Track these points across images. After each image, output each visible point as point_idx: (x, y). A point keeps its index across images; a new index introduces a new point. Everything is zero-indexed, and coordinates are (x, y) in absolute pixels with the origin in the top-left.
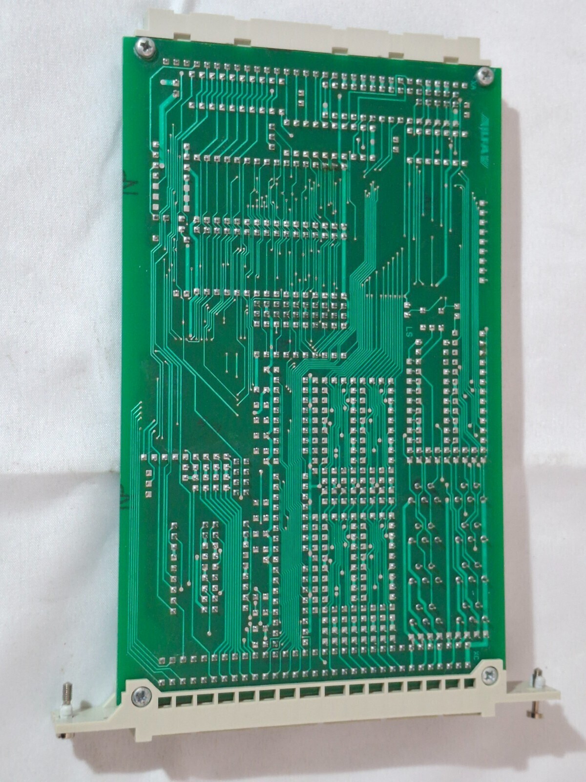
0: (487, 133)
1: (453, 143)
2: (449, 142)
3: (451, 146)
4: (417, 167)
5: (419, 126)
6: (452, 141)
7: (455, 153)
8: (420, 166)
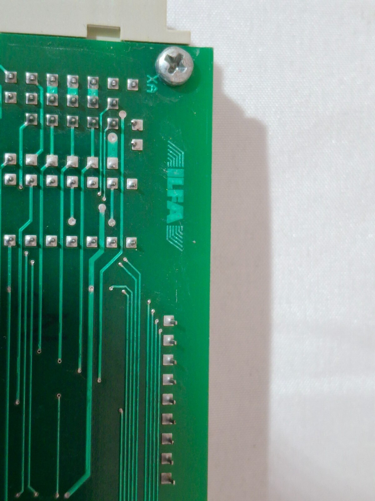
0: (180, 182)
1: (107, 203)
2: (99, 201)
3: (102, 208)
4: (26, 253)
5: (31, 169)
6: (104, 199)
7: (112, 223)
8: (33, 252)
